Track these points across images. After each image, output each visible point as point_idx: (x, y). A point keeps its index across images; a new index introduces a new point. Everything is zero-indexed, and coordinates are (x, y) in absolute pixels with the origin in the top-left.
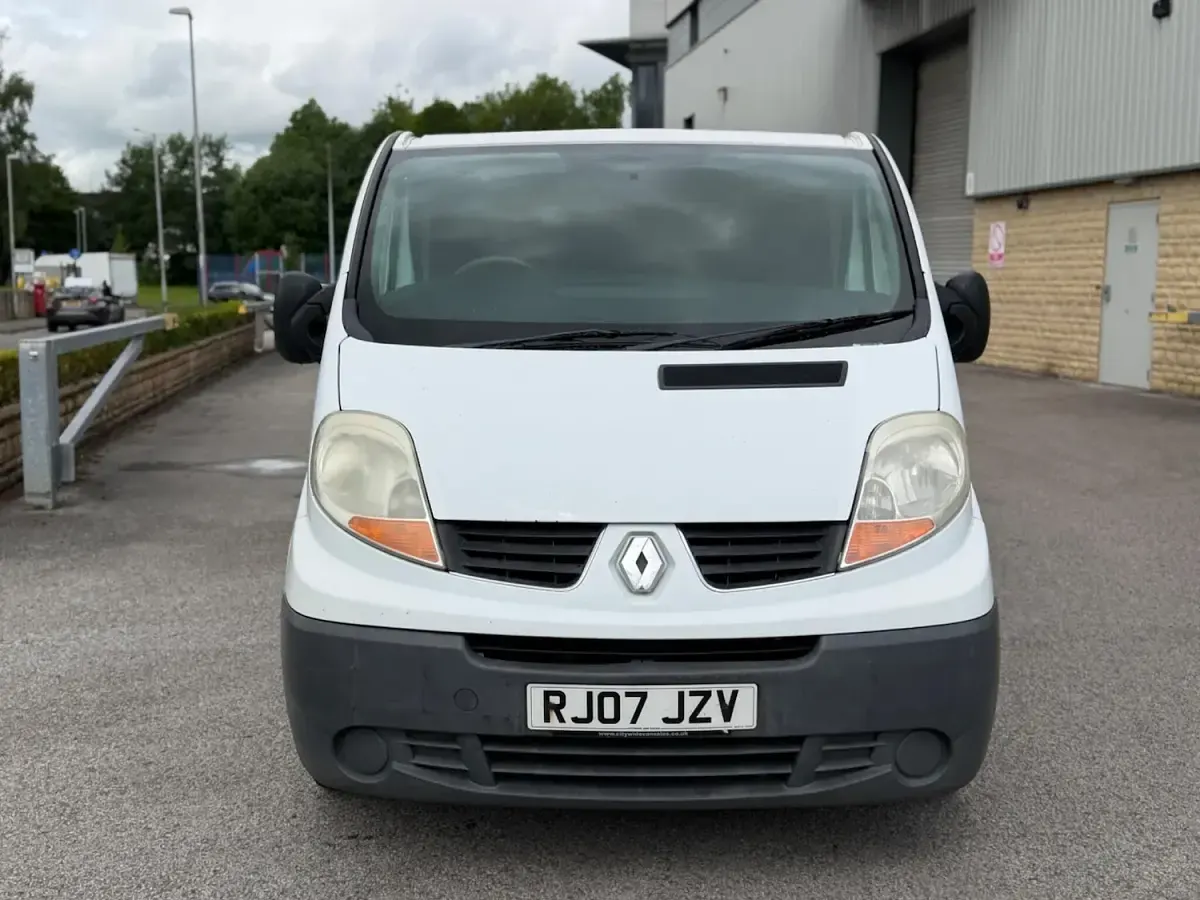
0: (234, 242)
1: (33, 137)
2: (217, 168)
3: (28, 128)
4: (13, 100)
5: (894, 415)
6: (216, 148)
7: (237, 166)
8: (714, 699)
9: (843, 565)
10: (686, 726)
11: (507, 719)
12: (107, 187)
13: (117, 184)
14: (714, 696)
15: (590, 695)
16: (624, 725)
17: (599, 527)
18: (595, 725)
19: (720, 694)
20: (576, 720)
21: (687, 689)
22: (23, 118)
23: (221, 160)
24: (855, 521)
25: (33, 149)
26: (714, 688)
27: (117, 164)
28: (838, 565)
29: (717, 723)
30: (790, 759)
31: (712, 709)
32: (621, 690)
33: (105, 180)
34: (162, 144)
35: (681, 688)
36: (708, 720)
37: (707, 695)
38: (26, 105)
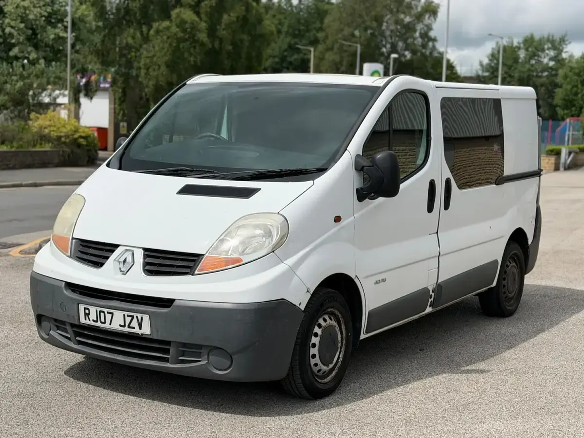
0: (560, 111)
1: (434, 40)
2: (557, 59)
3: (432, 34)
4: (425, 16)
5: (253, 213)
6: (557, 44)
7: (571, 56)
8: (135, 320)
9: (196, 272)
10: (126, 329)
11: (73, 317)
12: (480, 73)
13: (488, 71)
14: (135, 318)
15: (97, 311)
16: (107, 326)
17: (117, 246)
18: (99, 324)
19: (137, 317)
20: (94, 321)
21: (126, 313)
22: (429, 28)
23: (560, 51)
24: (207, 255)
25: (434, 47)
26: (135, 315)
27: (488, 57)
28: (194, 272)
29: (137, 330)
30: (167, 351)
31: (135, 323)
32: (106, 310)
33: (479, 67)
34: (519, 43)
35: (125, 313)
36: (134, 328)
37: (133, 317)
38: (432, 18)
